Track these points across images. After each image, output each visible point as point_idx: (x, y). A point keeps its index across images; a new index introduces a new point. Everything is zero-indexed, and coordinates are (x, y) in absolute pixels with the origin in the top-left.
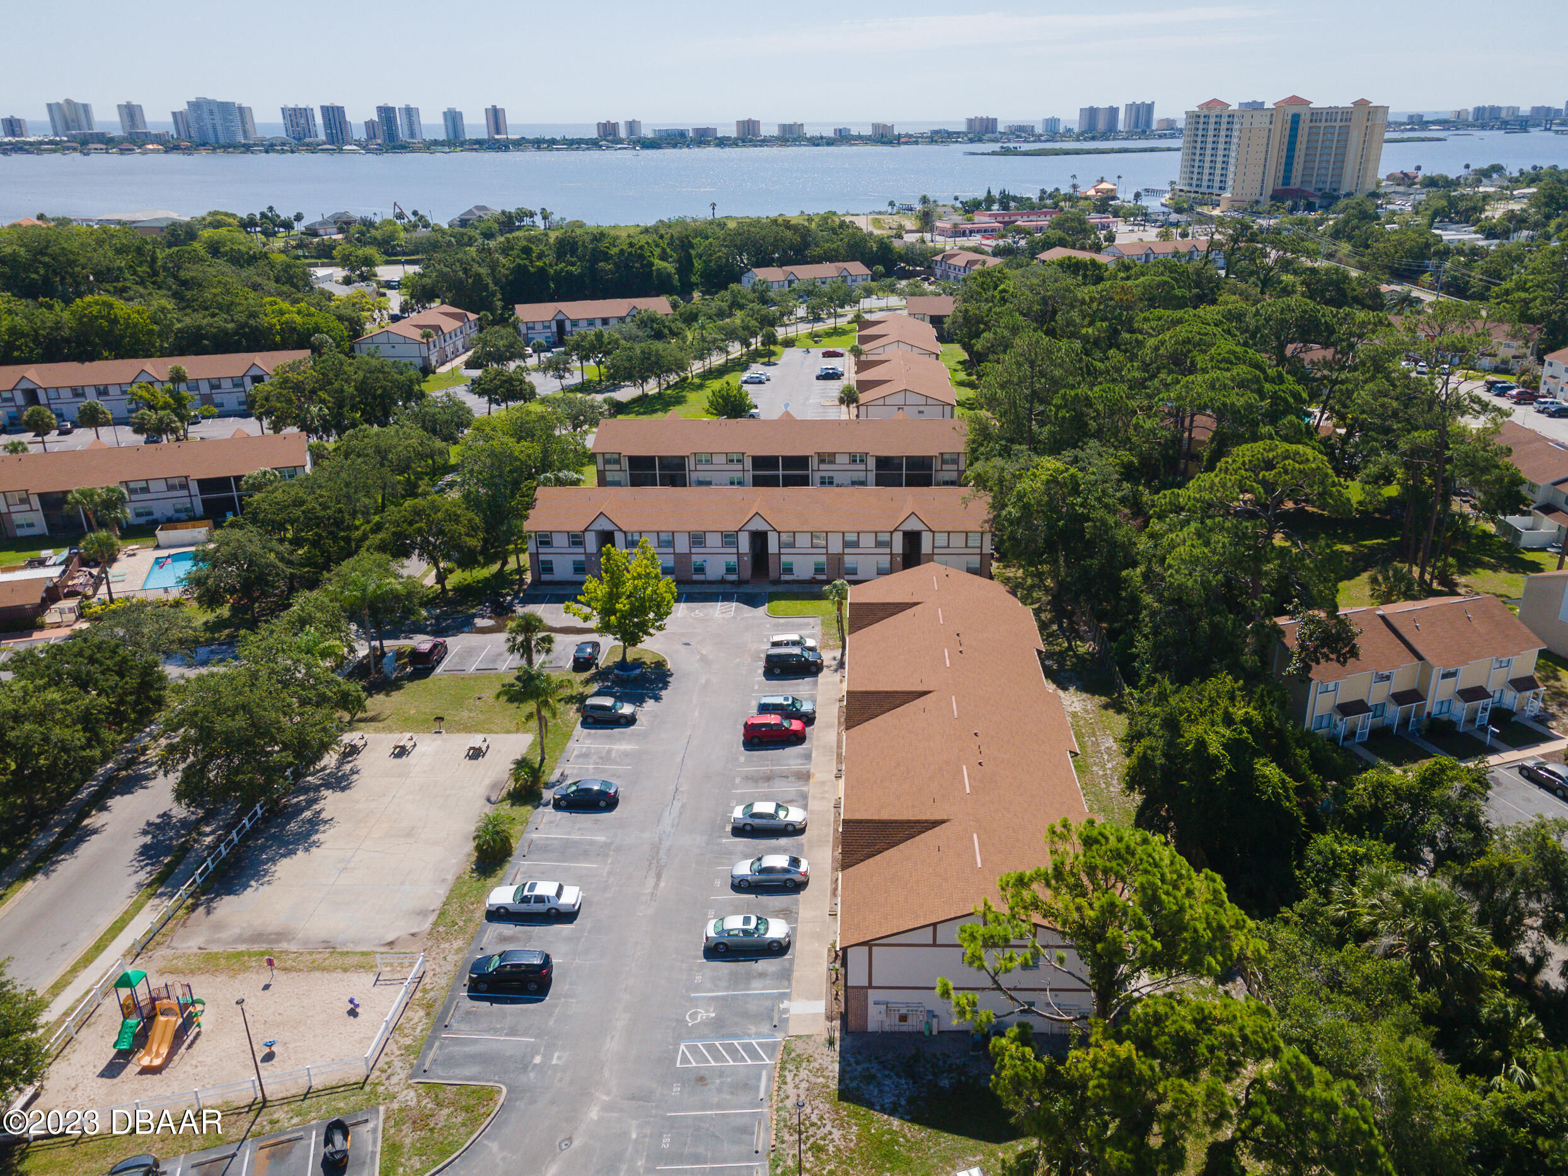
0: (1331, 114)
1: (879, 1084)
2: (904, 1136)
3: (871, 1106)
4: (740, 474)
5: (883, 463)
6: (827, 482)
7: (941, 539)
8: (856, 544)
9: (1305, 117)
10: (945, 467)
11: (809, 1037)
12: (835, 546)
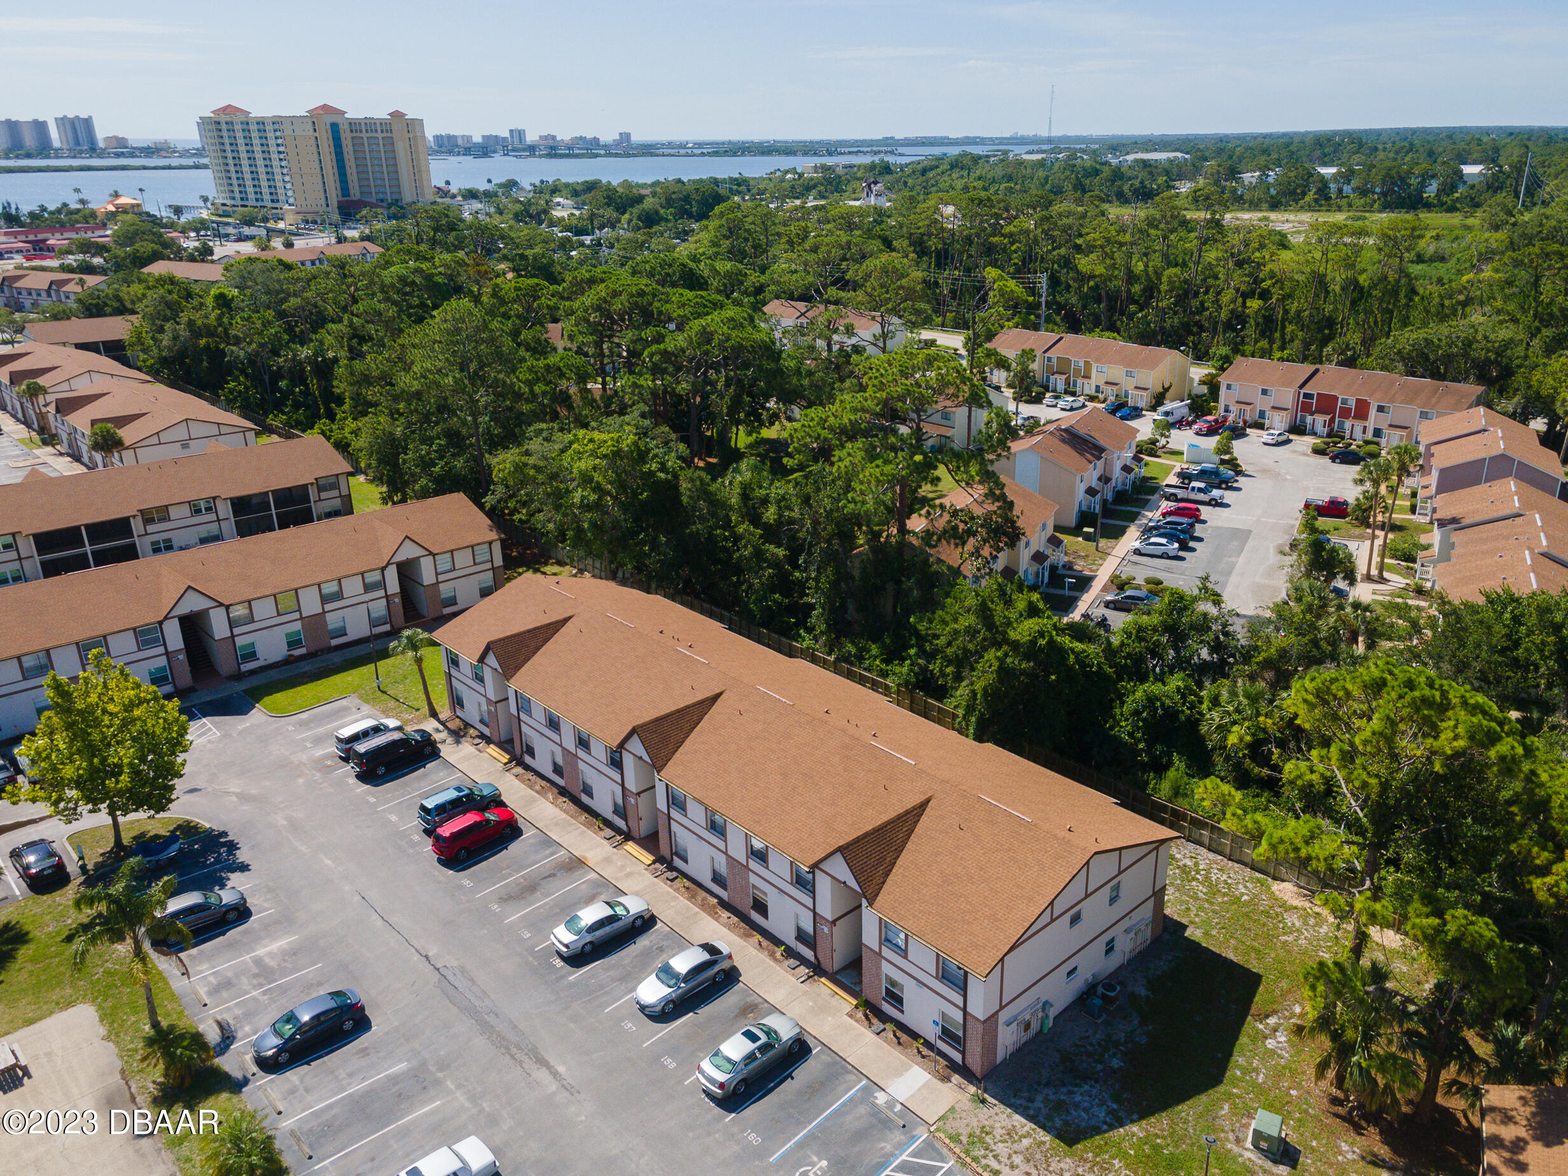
0: (369, 125)
1: (1077, 1106)
2: (1157, 1136)
3: (1098, 1131)
4: (17, 565)
5: (240, 505)
6: (163, 547)
7: (444, 562)
8: (338, 596)
9: (344, 127)
10: (324, 495)
11: (952, 1109)
12: (311, 604)
